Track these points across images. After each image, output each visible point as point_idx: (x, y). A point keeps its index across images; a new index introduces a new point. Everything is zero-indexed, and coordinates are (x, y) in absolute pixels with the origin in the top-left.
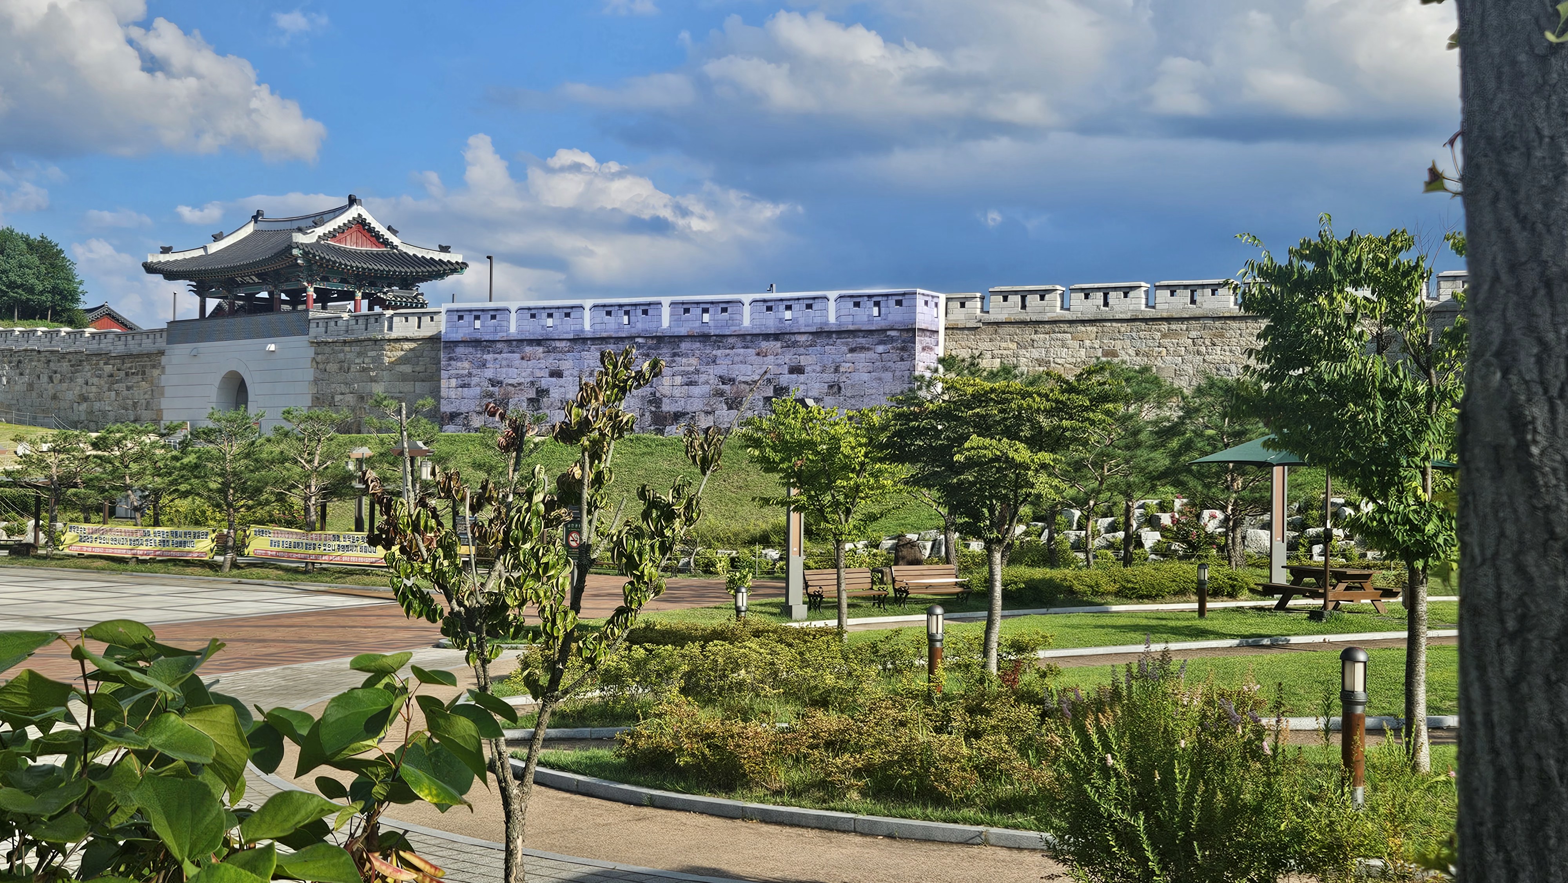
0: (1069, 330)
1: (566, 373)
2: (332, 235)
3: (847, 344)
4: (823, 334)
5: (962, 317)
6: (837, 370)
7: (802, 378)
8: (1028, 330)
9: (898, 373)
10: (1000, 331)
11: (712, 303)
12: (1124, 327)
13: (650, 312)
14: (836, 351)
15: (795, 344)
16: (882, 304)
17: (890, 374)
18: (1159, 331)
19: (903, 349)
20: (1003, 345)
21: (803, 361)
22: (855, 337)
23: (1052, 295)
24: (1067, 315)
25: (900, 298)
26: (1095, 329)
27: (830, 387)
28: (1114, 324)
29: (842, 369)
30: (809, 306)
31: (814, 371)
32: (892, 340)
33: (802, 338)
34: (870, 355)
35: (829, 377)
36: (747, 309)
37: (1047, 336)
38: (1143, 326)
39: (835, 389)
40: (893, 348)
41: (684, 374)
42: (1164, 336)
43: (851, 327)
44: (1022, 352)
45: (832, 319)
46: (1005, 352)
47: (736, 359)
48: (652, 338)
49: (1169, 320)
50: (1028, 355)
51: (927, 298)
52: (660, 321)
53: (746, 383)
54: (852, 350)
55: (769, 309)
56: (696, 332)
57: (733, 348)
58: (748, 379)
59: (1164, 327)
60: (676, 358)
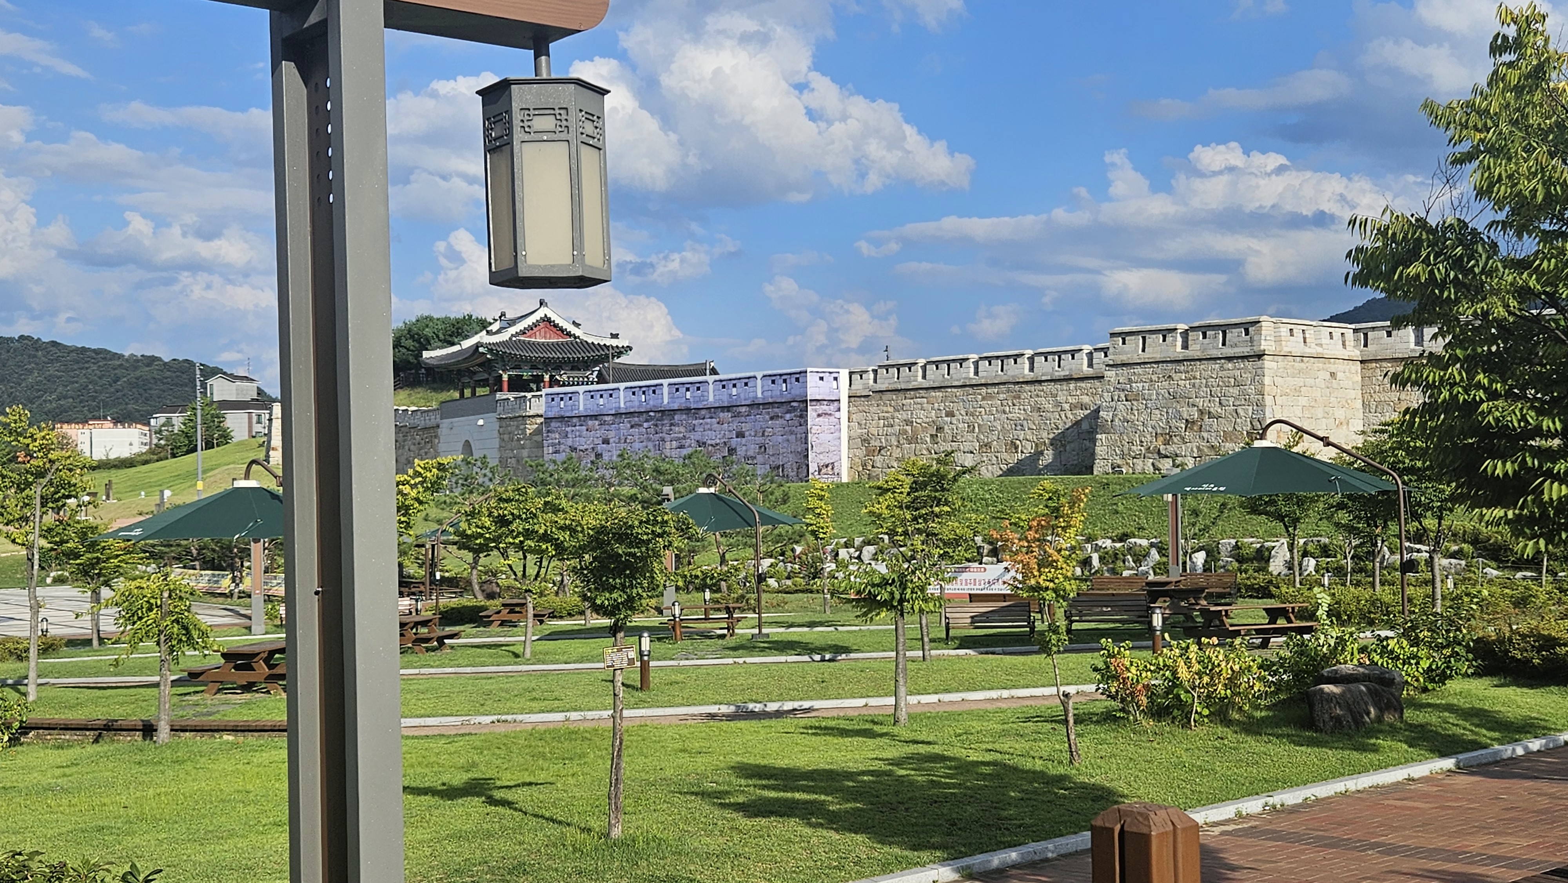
0: (924, 395)
1: (611, 441)
2: (523, 332)
3: (768, 413)
4: (753, 405)
5: (861, 387)
6: (763, 435)
7: (744, 440)
8: (901, 395)
9: (799, 436)
10: (884, 397)
11: (691, 383)
12: (959, 392)
13: (657, 392)
14: (762, 418)
15: (739, 414)
16: (788, 381)
17: (794, 437)
18: (980, 394)
19: (801, 416)
20: (885, 409)
21: (745, 427)
22: (773, 408)
23: (915, 367)
24: (926, 384)
25: (798, 376)
26: (941, 394)
27: (760, 447)
28: (953, 390)
29: (766, 434)
30: (746, 384)
31: (750, 435)
32: (794, 409)
33: (743, 409)
34: (780, 422)
35: (759, 440)
36: (711, 387)
37: (912, 401)
38: (971, 390)
39: (763, 449)
40: (795, 416)
41: (677, 439)
42: (983, 399)
43: (770, 400)
44: (897, 414)
45: (759, 395)
46: (886, 415)
47: (707, 427)
48: (659, 411)
49: (986, 385)
50: (900, 417)
51: (821, 375)
52: (662, 399)
53: (712, 445)
54: (772, 418)
55: (724, 387)
56: (683, 406)
57: (704, 419)
58: (713, 442)
59: (984, 390)
60: (673, 427)
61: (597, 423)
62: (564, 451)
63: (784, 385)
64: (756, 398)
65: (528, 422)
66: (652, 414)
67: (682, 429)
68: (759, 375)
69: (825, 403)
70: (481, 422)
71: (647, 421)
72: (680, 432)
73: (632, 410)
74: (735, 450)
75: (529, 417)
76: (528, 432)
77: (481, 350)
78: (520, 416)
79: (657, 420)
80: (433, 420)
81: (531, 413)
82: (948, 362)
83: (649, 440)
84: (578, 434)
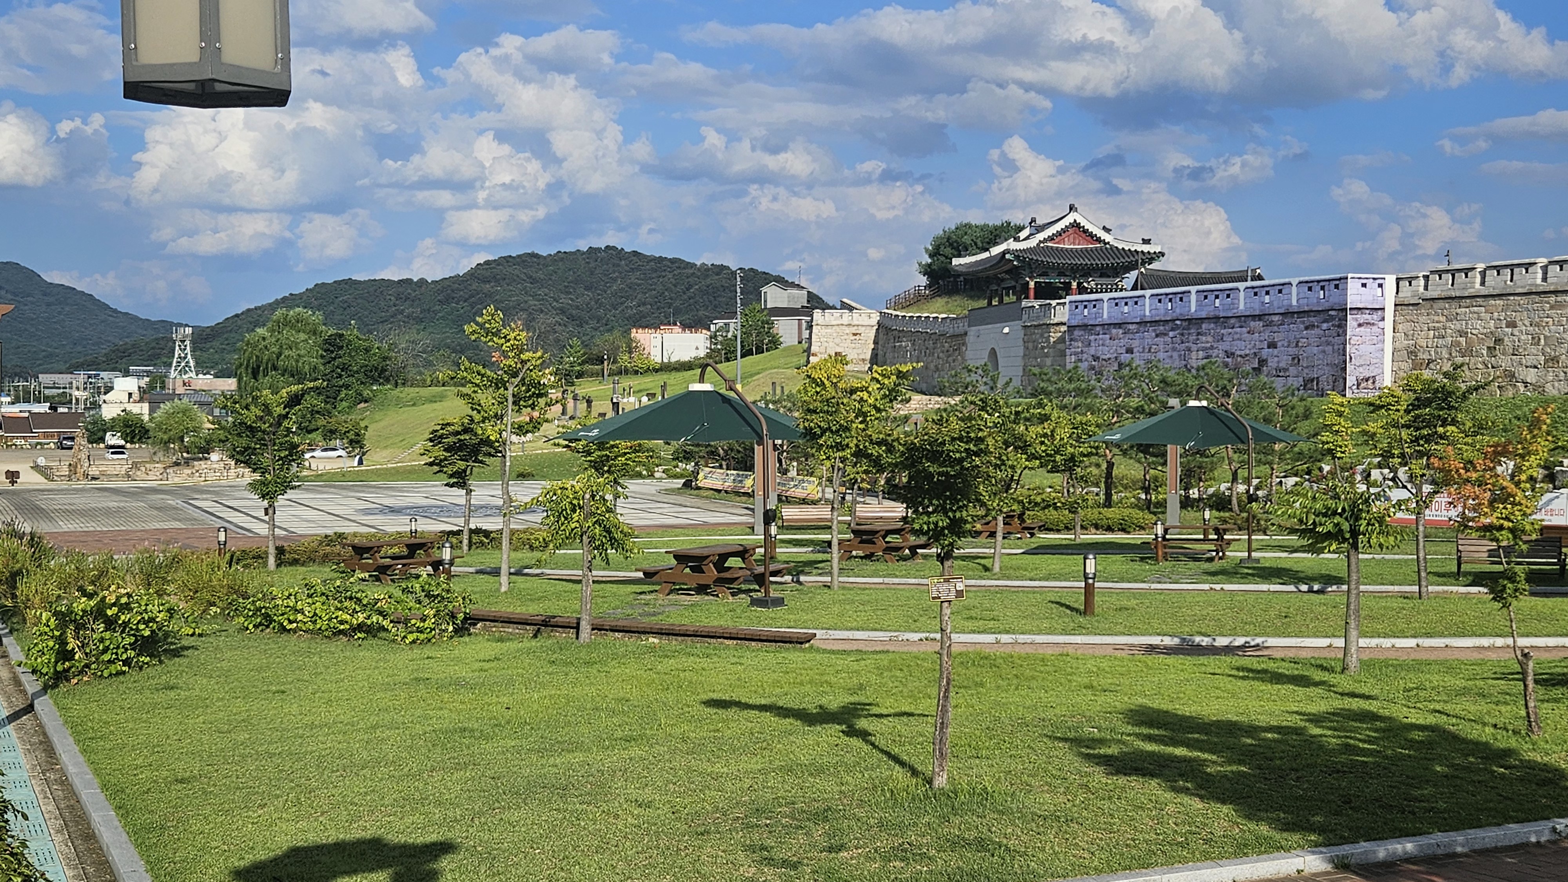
0: (1482, 303)
1: (1135, 350)
2: (1051, 239)
3: (1303, 322)
4: (1288, 314)
5: (1409, 294)
6: (1297, 346)
7: (1276, 351)
8: (1455, 304)
9: (1336, 347)
10: (1435, 306)
11: (1221, 290)
12: (1523, 300)
13: (1184, 300)
14: (1296, 328)
15: (1270, 324)
16: (1326, 288)
17: (1331, 347)
18: (1549, 303)
19: (1339, 326)
20: (1436, 318)
21: (1277, 337)
22: (1308, 316)
23: (1473, 272)
24: (1484, 291)
25: (1337, 282)
26: (1501, 303)
27: (1293, 359)
28: (1516, 298)
29: (1300, 344)
30: (1280, 291)
31: (1283, 346)
32: (1332, 318)
33: (1276, 318)
34: (1316, 331)
35: (1292, 351)
36: (1242, 294)
37: (1467, 310)
38: (1537, 298)
39: (1296, 361)
40: (1333, 325)
41: (1204, 349)
42: (1552, 308)
43: (1306, 309)
44: (1449, 324)
45: (1294, 303)
46: (1437, 325)
47: (1236, 337)
48: (1185, 320)
49: (1555, 292)
50: (1453, 327)
51: (1364, 281)
52: (1190, 307)
53: (1241, 356)
54: (1307, 328)
55: (1256, 294)
56: (1212, 314)
57: (1233, 328)
58: (1242, 353)
59: (1552, 299)
60: (1200, 337)
61: (1121, 331)
62: (1086, 360)
63: (1322, 292)
64: (1291, 306)
65: (1052, 330)
66: (1178, 322)
67: (1210, 339)
68: (1295, 282)
69: (1368, 312)
70: (1006, 330)
71: (1172, 330)
72: (1207, 342)
73: (1157, 318)
74: (1265, 361)
75: (1053, 325)
76: (1052, 340)
77: (1008, 256)
78: (1044, 324)
79: (1184, 329)
80: (961, 327)
81: (1056, 321)
82: (1512, 267)
83: (1174, 349)
84: (1101, 342)
